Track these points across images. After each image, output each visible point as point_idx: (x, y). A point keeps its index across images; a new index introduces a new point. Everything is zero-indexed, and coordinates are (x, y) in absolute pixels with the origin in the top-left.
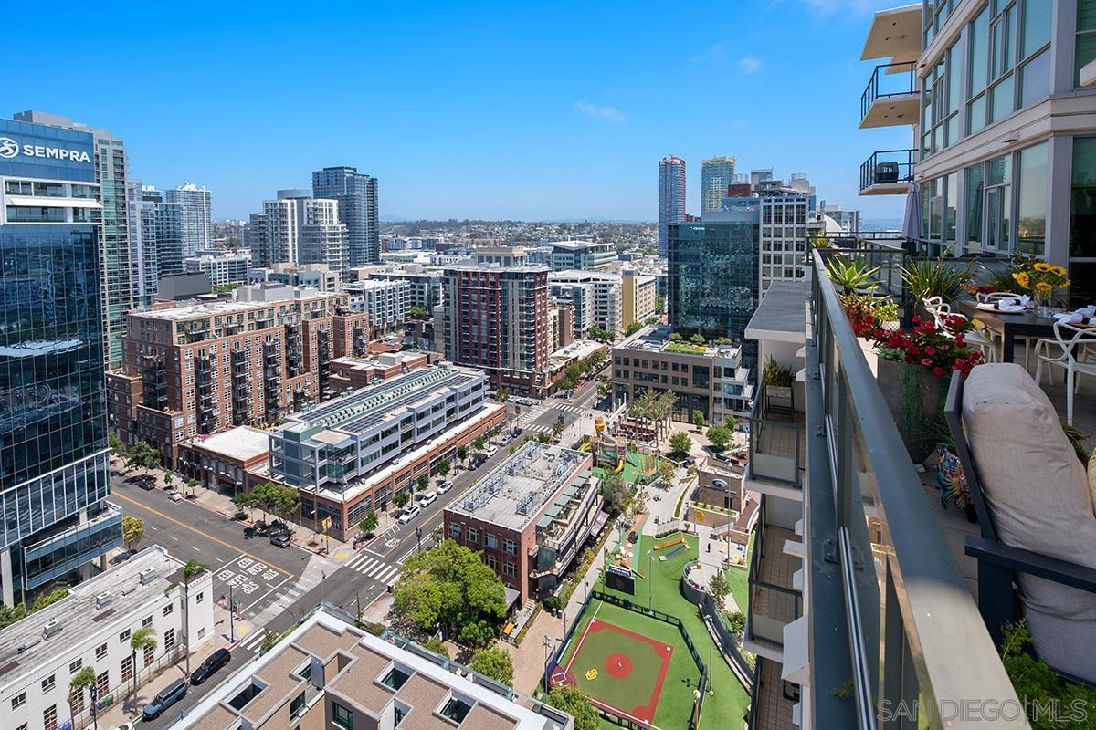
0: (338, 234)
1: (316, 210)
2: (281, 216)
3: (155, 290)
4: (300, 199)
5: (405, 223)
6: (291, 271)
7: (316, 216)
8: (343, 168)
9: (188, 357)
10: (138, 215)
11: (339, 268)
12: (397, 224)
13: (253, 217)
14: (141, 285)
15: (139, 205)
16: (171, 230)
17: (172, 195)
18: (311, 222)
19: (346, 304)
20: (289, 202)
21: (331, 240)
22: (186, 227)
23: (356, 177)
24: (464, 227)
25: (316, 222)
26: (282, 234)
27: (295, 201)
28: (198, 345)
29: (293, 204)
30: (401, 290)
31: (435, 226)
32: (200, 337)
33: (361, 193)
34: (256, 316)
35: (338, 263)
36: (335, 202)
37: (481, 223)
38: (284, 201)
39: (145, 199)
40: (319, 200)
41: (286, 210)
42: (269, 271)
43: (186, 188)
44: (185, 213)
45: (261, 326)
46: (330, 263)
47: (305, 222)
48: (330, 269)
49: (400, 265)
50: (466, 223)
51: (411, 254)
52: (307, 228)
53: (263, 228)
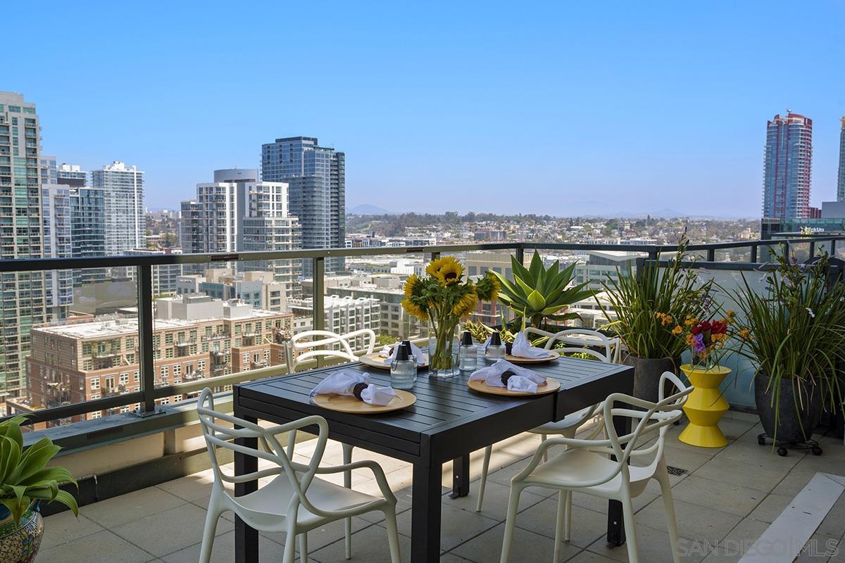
0: (287, 231)
1: (260, 196)
2: (218, 205)
3: (70, 299)
4: (241, 182)
5: (386, 217)
6: (228, 280)
7: (260, 205)
8: (299, 138)
9: (94, 388)
10: (52, 202)
11: (287, 278)
12: (377, 218)
13: (185, 206)
14: (55, 292)
15: (53, 188)
16: (94, 223)
17: (99, 177)
18: (254, 213)
19: (288, 327)
20: (227, 185)
21: (278, 239)
22: (114, 219)
23: (317, 151)
24: (466, 224)
25: (260, 214)
26: (218, 230)
27: (235, 185)
28: (108, 373)
29: (232, 189)
30: (367, 311)
31: (426, 222)
32: (107, 363)
33: (323, 173)
34: (175, 339)
35: (288, 271)
36: (285, 186)
37: (490, 218)
38: (222, 185)
39: (61, 181)
40: (265, 184)
41: (223, 197)
42: (200, 280)
43: (115, 168)
44: (113, 200)
45: (182, 352)
46: (277, 271)
47: (247, 214)
48: (278, 279)
49: (370, 276)
50: (470, 218)
51: (387, 262)
52: (249, 222)
53: (196, 221)
